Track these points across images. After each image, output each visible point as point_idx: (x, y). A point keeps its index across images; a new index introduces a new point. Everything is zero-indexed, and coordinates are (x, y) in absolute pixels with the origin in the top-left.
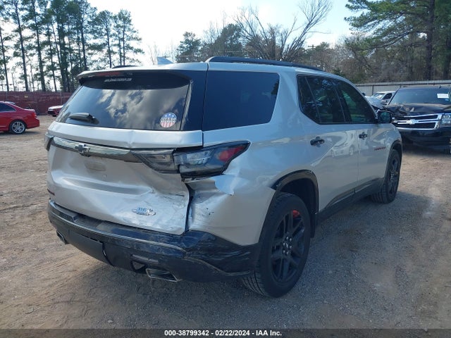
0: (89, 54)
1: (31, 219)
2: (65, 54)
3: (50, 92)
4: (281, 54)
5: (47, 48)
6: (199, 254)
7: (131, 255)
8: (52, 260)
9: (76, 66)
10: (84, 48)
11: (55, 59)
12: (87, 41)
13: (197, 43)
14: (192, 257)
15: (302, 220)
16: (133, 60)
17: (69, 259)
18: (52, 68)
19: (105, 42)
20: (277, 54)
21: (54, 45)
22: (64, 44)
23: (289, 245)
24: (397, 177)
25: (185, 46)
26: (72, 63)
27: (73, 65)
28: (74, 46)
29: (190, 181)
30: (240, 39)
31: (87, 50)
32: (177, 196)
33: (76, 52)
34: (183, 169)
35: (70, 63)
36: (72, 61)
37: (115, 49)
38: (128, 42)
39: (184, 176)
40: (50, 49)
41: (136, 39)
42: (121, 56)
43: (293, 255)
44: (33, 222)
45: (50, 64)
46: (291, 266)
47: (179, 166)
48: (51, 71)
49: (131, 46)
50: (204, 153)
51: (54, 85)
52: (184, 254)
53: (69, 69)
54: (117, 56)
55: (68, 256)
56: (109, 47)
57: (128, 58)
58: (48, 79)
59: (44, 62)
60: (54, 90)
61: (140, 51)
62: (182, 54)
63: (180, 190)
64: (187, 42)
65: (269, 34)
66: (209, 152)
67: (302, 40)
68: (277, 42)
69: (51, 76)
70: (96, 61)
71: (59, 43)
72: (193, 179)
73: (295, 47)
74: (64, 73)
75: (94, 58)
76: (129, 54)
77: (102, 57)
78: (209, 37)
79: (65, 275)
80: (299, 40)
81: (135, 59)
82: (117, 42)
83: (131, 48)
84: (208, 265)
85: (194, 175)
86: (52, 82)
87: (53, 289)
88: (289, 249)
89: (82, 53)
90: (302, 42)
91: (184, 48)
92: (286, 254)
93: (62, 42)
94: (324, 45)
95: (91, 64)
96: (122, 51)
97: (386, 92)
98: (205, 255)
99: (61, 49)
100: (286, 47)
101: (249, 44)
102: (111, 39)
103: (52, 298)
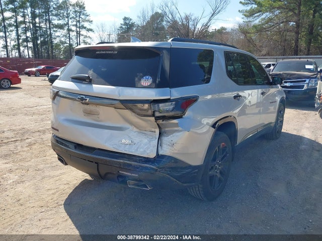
0: (54, 31)
1: (28, 149)
2: (36, 30)
3: (24, 58)
4: (193, 35)
5: (23, 26)
6: (166, 170)
7: (118, 172)
8: (50, 177)
9: (44, 40)
10: (50, 26)
11: (29, 34)
12: (53, 21)
13: (132, 25)
14: (162, 173)
15: (227, 149)
16: (86, 37)
17: (62, 176)
18: (26, 40)
19: (66, 23)
20: (190, 35)
21: (28, 24)
22: (36, 23)
23: (219, 166)
24: (282, 122)
25: (124, 27)
26: (41, 38)
27: (42, 39)
28: (43, 25)
29: (160, 122)
30: (164, 23)
31: (53, 28)
32: (150, 133)
33: (44, 29)
34: (157, 114)
35: (39, 37)
36: (41, 36)
37: (74, 28)
38: (82, 23)
39: (157, 118)
40: (25, 27)
41: (88, 21)
42: (77, 33)
43: (221, 173)
44: (31, 151)
45: (25, 37)
46: (220, 180)
47: (154, 112)
48: (26, 43)
49: (85, 26)
50: (170, 103)
51: (28, 53)
52: (156, 170)
53: (39, 42)
54: (75, 33)
55: (61, 174)
56: (69, 27)
57: (82, 35)
58: (23, 48)
59: (21, 36)
60: (27, 57)
61: (91, 30)
62: (122, 33)
63: (153, 128)
64: (126, 24)
65: (184, 20)
66: (174, 103)
67: (208, 25)
68: (190, 26)
69: (25, 47)
70: (58, 36)
71: (32, 23)
72: (163, 121)
73: (203, 30)
74: (35, 45)
75: (57, 34)
76: (83, 32)
77: (63, 34)
78: (142, 21)
79: (62, 187)
80: (206, 25)
81: (88, 36)
82: (75, 23)
83: (85, 28)
84: (172, 178)
85: (164, 118)
86: (26, 51)
87: (55, 196)
88: (219, 169)
89: (48, 30)
90: (208, 27)
91: (123, 28)
92: (217, 173)
93: (34, 22)
94: (223, 29)
95: (55, 39)
96: (78, 29)
97: (267, 63)
98: (170, 171)
99: (33, 27)
100: (197, 30)
101: (170, 27)
102: (70, 21)
103: (56, 202)
